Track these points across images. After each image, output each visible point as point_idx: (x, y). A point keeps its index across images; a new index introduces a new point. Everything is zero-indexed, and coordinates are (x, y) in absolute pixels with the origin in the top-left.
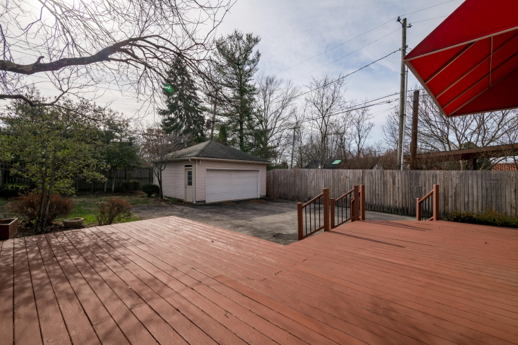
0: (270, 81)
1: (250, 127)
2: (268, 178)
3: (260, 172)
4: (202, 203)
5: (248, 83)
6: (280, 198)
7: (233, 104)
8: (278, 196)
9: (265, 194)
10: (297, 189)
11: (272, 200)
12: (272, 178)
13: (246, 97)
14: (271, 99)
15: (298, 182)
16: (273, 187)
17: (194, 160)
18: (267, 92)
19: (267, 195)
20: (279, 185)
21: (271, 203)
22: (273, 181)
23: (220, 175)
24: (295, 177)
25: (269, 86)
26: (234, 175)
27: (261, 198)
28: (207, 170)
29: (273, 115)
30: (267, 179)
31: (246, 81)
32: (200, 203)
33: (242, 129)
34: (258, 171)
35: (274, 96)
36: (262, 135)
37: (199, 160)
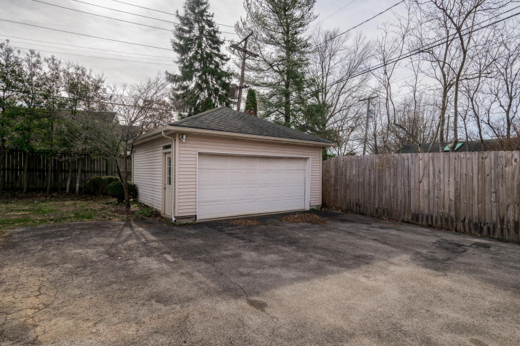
0: (331, 37)
1: (302, 101)
2: (325, 172)
3: (309, 162)
4: (190, 221)
5: (298, 36)
6: (349, 210)
7: (275, 68)
8: (344, 207)
9: (319, 202)
10: (386, 195)
11: (333, 217)
12: (333, 173)
13: (295, 57)
14: (332, 63)
15: (388, 180)
16: (336, 190)
17: (173, 135)
18: (327, 53)
19: (324, 204)
20: (347, 186)
21: (331, 224)
22: (336, 179)
23: (230, 165)
24: (381, 171)
25: (329, 44)
26: (259, 166)
27: (312, 211)
28: (200, 154)
29: (335, 86)
30: (324, 175)
31: (296, 33)
32: (185, 221)
33: (288, 103)
34: (306, 159)
35: (337, 58)
36: (318, 113)
37: (182, 134)
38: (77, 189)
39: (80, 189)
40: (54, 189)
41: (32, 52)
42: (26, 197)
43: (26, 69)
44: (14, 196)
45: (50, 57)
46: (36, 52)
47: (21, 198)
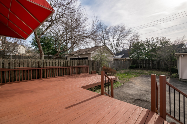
32: (184, 80)
38: (163, 69)
39: (164, 69)
40: (157, 69)
41: (152, 38)
42: (151, 70)
43: (151, 42)
44: (149, 69)
45: (156, 37)
46: (153, 37)
47: (150, 70)
